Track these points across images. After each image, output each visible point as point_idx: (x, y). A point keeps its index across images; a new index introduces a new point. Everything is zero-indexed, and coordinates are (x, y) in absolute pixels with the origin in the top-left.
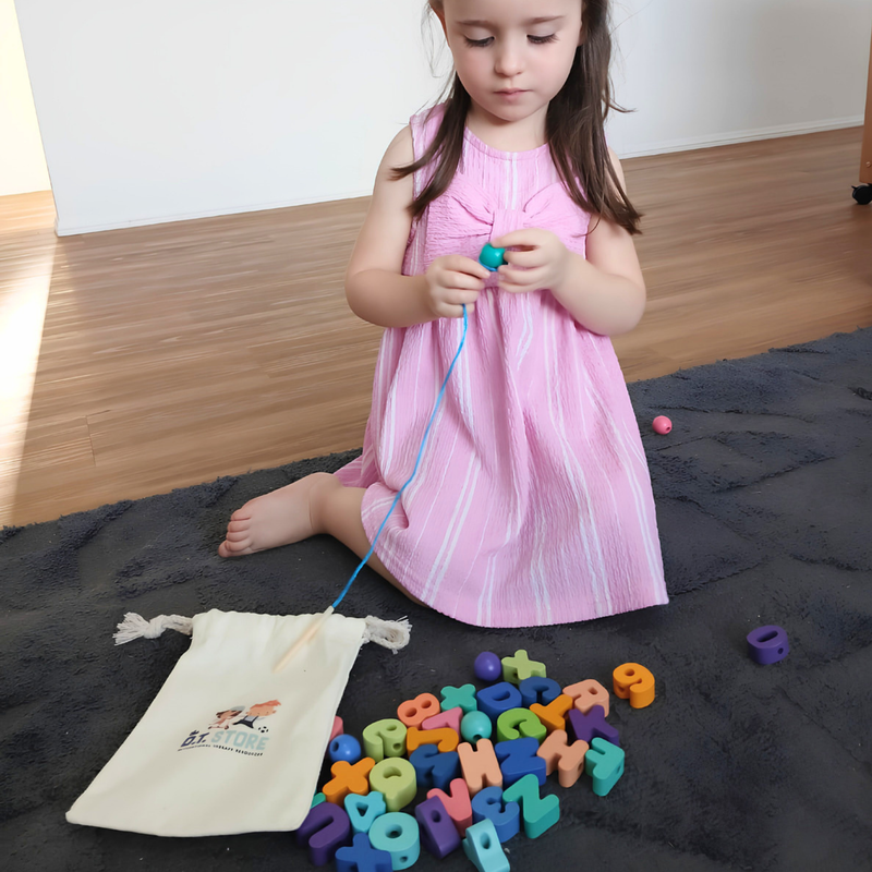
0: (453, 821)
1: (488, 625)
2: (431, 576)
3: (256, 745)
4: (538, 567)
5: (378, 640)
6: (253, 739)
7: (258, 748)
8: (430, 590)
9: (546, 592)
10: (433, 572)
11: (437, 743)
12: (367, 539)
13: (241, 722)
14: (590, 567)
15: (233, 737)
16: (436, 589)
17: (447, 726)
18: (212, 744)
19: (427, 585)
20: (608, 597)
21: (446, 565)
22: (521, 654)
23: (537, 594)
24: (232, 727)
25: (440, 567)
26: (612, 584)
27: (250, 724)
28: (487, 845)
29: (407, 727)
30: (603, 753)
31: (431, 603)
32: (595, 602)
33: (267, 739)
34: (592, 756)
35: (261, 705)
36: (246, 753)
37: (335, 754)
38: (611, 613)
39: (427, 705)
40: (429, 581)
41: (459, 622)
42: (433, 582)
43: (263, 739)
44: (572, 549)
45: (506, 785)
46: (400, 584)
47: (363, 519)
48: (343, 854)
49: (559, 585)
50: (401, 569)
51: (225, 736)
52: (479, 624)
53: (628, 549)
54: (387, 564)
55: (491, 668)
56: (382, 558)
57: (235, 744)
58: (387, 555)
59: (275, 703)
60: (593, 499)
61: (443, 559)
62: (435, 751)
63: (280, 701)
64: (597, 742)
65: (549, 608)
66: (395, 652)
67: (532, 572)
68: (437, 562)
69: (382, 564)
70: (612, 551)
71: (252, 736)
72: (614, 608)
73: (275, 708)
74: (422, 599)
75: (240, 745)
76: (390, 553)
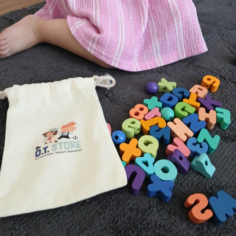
0: (186, 157)
1: (139, 70)
2: (116, 55)
3: (75, 146)
4: (156, 44)
5: (100, 85)
6: (73, 143)
7: (78, 147)
8: (116, 61)
9: (159, 53)
10: (117, 52)
11: (157, 124)
12: (78, 42)
13: (62, 137)
14: (178, 40)
15: (63, 145)
16: (118, 60)
17: (156, 116)
18: (54, 152)
19: (114, 59)
20: (184, 51)
21: (122, 48)
22: (163, 80)
23: (155, 55)
24: (59, 141)
25: (120, 50)
26: (186, 46)
27: (67, 137)
28: (206, 164)
29: (139, 120)
30: (222, 113)
31: (116, 66)
32: (178, 54)
33: (79, 141)
34: (220, 115)
35: (66, 126)
36: (73, 151)
37: (118, 141)
38: (185, 57)
39: (142, 109)
40: (115, 57)
41: (128, 71)
42: (117, 57)
43: (77, 142)
44: (171, 33)
45: (196, 135)
46: (100, 60)
47: (73, 33)
48: (151, 188)
49: (165, 49)
50: (101, 54)
51: (58, 146)
52: (135, 71)
53: (194, 31)
54: (92, 52)
55: (155, 88)
56: (89, 50)
57: (65, 148)
58: (91, 48)
59: (73, 124)
60: (180, 10)
61: (121, 46)
62: (158, 129)
63: (74, 122)
64: (217, 109)
65: (161, 59)
66: (109, 89)
67: (154, 46)
68: (118, 48)
69: (89, 53)
70: (187, 32)
71: (71, 142)
72: (186, 55)
73: (75, 126)
74: (112, 65)
75: (68, 148)
76: (94, 46)
